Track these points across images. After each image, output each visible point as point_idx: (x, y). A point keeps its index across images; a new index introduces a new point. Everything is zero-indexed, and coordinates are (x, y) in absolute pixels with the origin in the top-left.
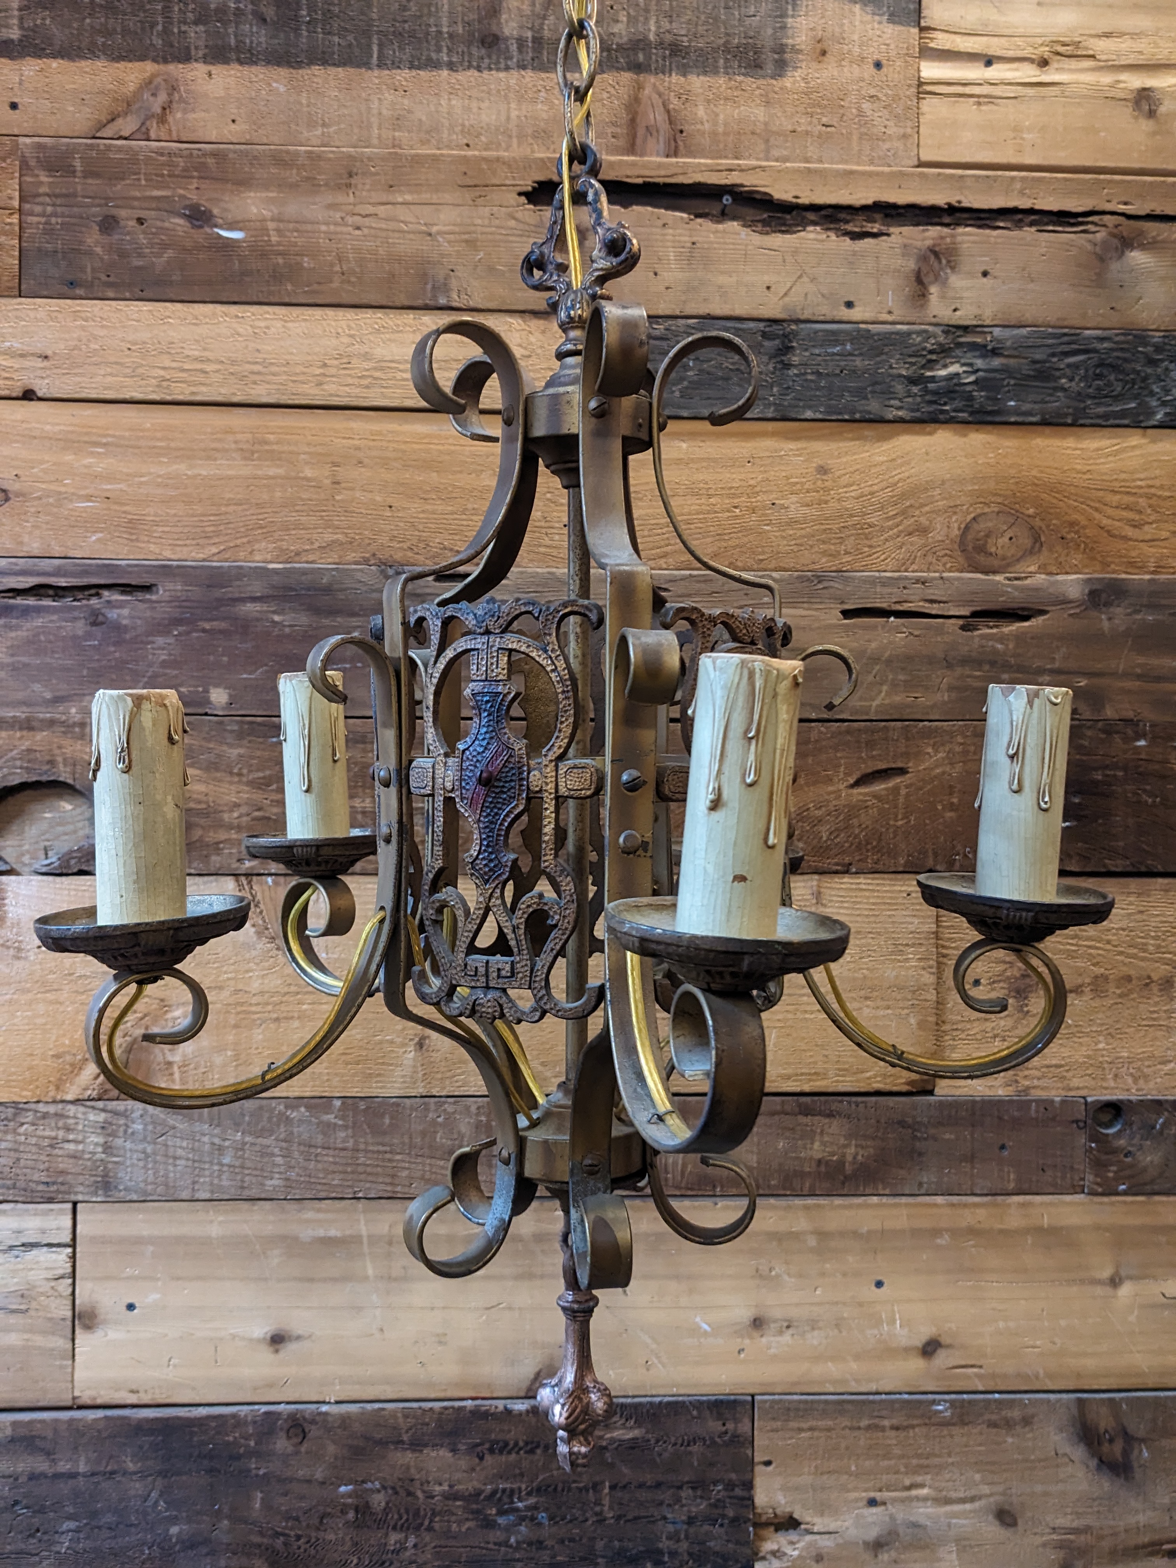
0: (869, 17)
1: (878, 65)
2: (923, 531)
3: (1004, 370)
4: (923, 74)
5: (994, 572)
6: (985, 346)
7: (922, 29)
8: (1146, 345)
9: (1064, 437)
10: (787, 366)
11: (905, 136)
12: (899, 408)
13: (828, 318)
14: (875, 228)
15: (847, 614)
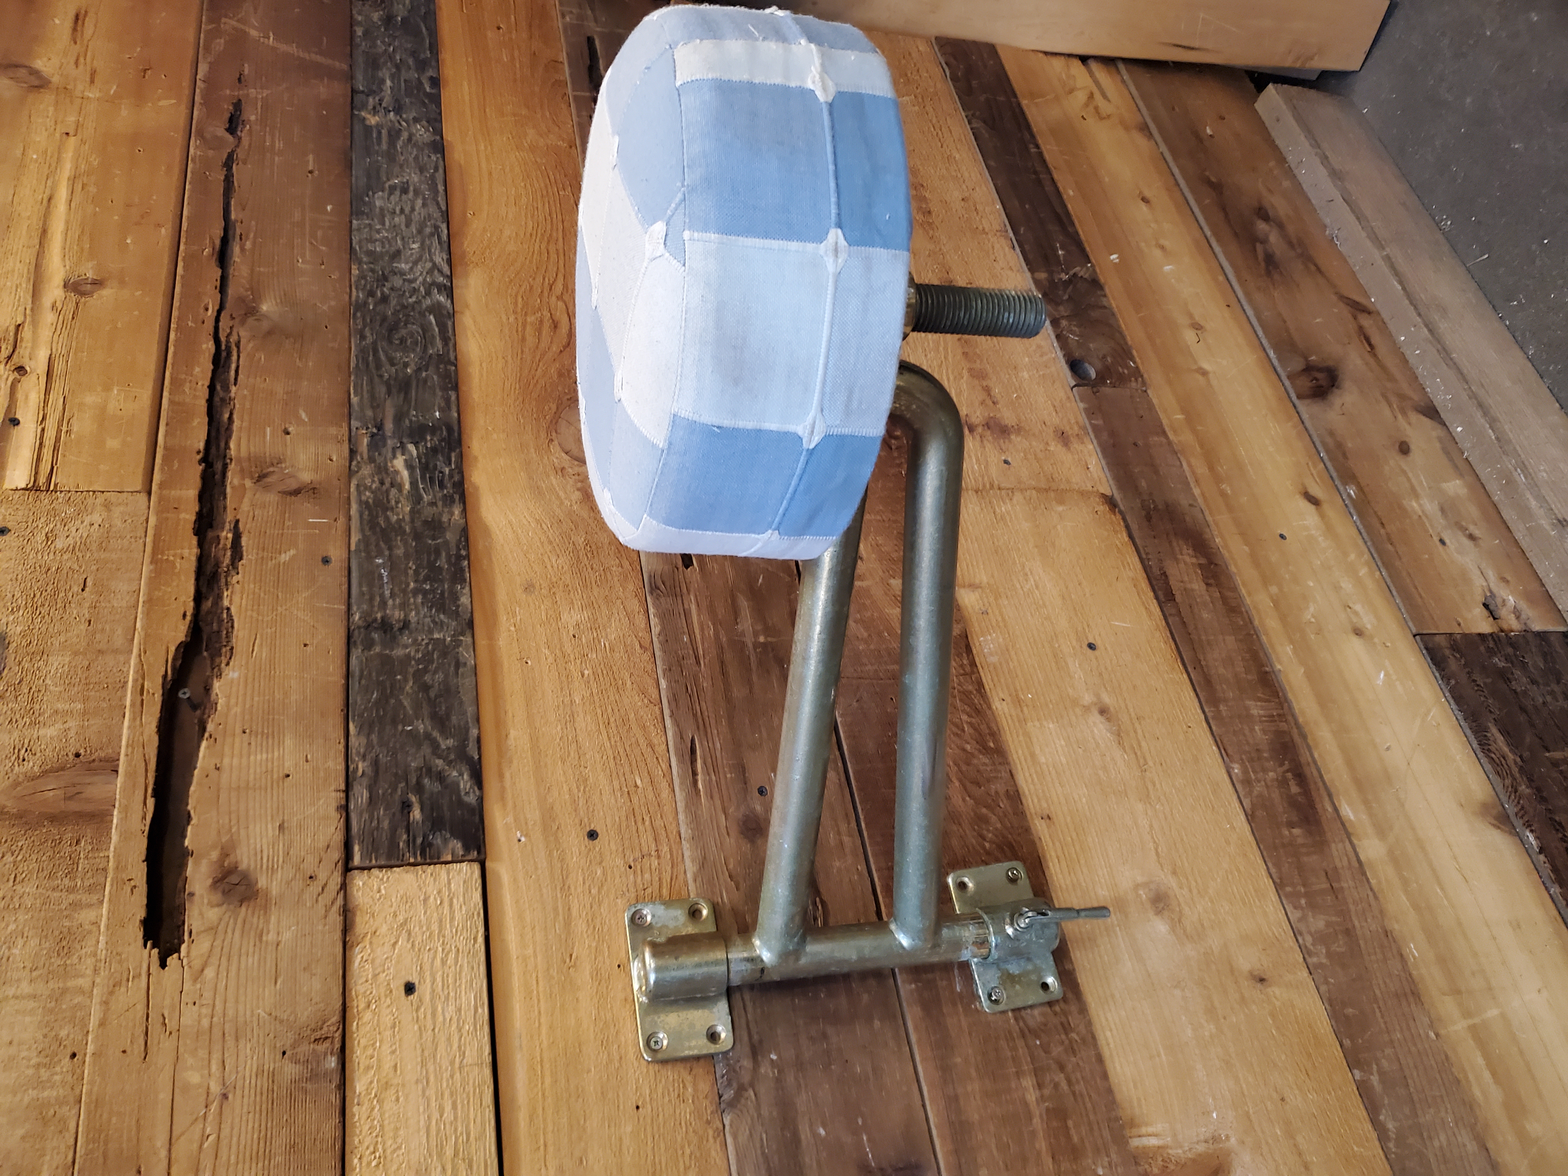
4: (21, 485)
6: (373, 436)
9: (468, 374)
10: (405, 625)
11: (106, 505)
12: (452, 514)
13: (345, 580)
14: (227, 535)
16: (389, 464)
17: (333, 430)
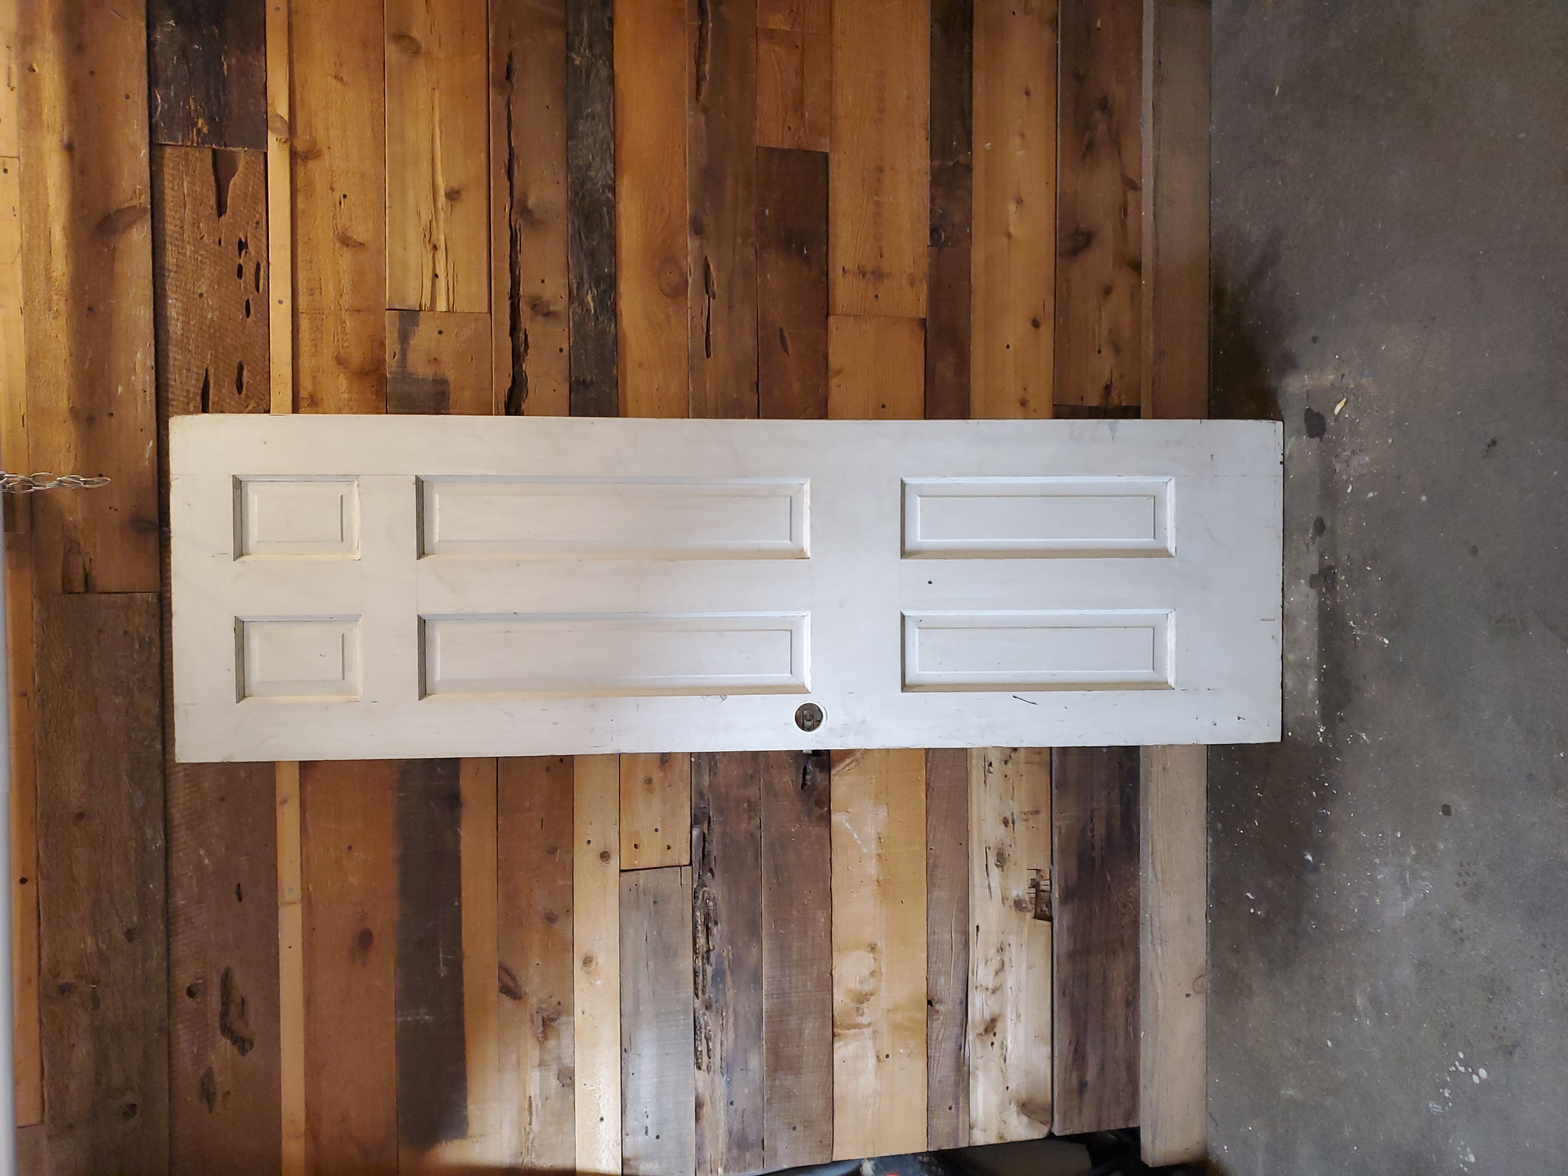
0: (416, 336)
1: (440, 332)
2: (668, 316)
3: (590, 272)
4: (444, 310)
5: (687, 281)
6: (578, 283)
7: (421, 310)
8: (575, 201)
9: (621, 244)
10: (592, 382)
11: (476, 320)
12: (611, 327)
13: (568, 360)
14: (522, 335)
15: (708, 356)
16: (585, 299)
17: (562, 281)
